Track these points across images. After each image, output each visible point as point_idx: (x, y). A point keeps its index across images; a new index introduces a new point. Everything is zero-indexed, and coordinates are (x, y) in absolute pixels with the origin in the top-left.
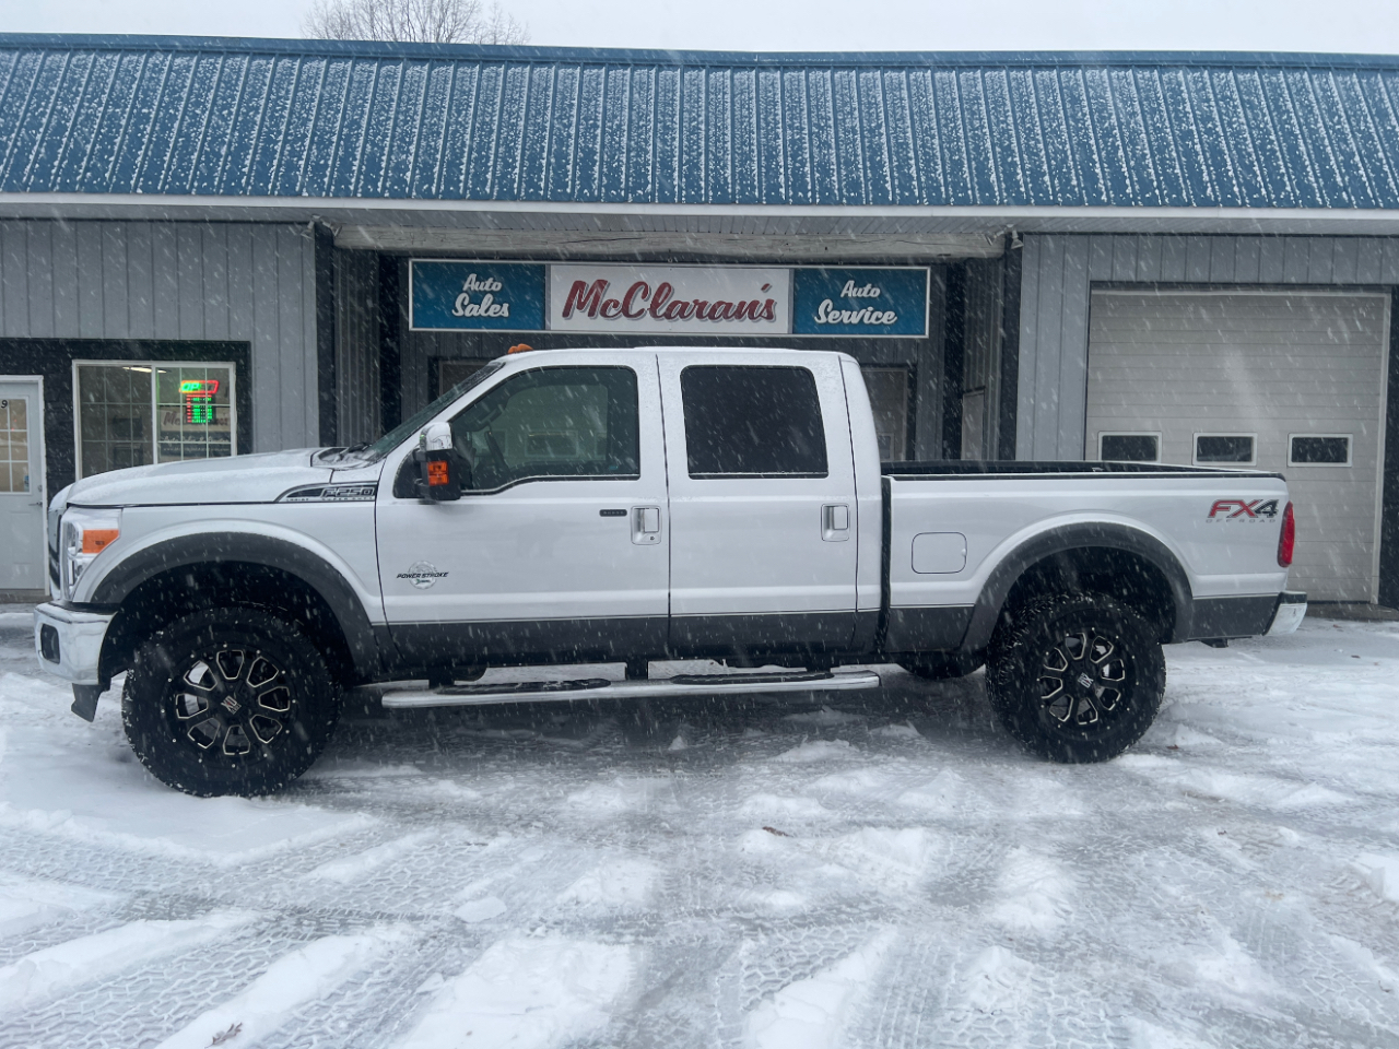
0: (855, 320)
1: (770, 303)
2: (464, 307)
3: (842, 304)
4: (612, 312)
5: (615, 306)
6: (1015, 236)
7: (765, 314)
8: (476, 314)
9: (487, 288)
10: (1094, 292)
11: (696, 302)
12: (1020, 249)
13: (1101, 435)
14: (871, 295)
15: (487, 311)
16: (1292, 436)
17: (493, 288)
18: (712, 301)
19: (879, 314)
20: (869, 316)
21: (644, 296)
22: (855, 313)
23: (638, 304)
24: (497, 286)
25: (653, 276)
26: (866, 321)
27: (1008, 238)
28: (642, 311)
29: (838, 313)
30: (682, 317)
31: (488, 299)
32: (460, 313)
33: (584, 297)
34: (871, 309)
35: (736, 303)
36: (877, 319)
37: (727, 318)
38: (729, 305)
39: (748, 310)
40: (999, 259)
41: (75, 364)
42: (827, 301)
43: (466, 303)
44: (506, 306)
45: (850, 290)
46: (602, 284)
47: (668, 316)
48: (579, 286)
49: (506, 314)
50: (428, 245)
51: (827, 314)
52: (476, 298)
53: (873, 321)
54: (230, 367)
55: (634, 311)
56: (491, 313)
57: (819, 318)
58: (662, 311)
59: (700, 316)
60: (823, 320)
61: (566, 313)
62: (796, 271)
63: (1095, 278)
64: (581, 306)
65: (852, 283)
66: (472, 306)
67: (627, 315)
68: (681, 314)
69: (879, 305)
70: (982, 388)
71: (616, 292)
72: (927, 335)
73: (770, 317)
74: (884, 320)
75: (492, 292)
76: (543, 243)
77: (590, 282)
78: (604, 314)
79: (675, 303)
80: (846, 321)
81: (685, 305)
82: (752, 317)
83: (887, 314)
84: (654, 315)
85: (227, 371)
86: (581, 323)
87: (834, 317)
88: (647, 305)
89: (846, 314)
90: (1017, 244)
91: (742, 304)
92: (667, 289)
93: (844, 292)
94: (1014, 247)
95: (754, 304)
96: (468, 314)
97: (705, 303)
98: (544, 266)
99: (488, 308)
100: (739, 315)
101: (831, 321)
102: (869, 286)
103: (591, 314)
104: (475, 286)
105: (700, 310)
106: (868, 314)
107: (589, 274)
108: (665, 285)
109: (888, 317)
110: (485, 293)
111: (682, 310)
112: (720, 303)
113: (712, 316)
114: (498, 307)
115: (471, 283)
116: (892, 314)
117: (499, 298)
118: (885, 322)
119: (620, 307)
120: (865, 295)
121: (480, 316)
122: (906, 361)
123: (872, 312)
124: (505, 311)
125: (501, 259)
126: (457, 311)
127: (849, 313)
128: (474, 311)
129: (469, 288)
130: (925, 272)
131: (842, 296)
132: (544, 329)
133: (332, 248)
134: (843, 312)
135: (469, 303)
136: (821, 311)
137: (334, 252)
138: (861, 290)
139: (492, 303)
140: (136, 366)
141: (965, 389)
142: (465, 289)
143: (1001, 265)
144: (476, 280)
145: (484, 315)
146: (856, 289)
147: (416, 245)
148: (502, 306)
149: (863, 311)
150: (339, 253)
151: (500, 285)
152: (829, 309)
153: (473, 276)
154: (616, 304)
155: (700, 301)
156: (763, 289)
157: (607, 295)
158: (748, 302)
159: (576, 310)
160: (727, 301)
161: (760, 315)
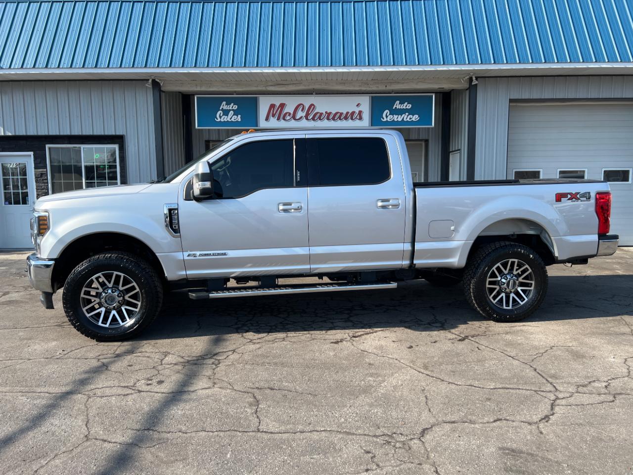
0: (400, 119)
1: (360, 112)
2: (220, 117)
3: (394, 112)
6: (474, 79)
7: (358, 117)
9: (231, 108)
10: (511, 104)
11: (326, 112)
12: (476, 85)
13: (514, 171)
14: (407, 107)
15: (231, 119)
16: (603, 170)
17: (234, 108)
18: (334, 112)
19: (411, 116)
20: (406, 117)
21: (302, 110)
22: (400, 116)
23: (300, 114)
24: (235, 107)
25: (307, 101)
26: (405, 120)
27: (471, 79)
28: (301, 117)
29: (392, 116)
30: (320, 119)
31: (232, 112)
32: (219, 120)
34: (407, 114)
35: (345, 113)
36: (410, 119)
37: (340, 119)
38: (341, 114)
39: (350, 116)
40: (467, 90)
41: (47, 146)
42: (387, 111)
43: (221, 115)
44: (239, 116)
45: (397, 105)
47: (313, 119)
48: (273, 106)
49: (240, 120)
50: (204, 89)
51: (387, 117)
52: (226, 113)
53: (408, 119)
54: (116, 147)
55: (298, 117)
56: (233, 120)
57: (383, 119)
58: (310, 117)
59: (328, 119)
60: (385, 120)
61: (267, 119)
62: (372, 97)
63: (512, 98)
64: (273, 116)
65: (398, 102)
66: (224, 117)
67: (295, 119)
69: (411, 112)
70: (459, 150)
71: (290, 109)
72: (433, 126)
73: (361, 118)
75: (233, 110)
76: (255, 87)
77: (278, 105)
78: (284, 119)
80: (395, 120)
81: (321, 114)
82: (352, 119)
83: (415, 116)
84: (307, 119)
86: (273, 123)
87: (390, 118)
88: (304, 114)
89: (396, 117)
90: (475, 82)
91: (347, 113)
93: (395, 106)
94: (473, 84)
95: (353, 113)
96: (222, 120)
97: (331, 113)
98: (256, 97)
99: (231, 117)
100: (346, 118)
101: (389, 120)
102: (406, 103)
103: (278, 119)
104: (225, 107)
105: (329, 116)
106: (406, 116)
107: (277, 100)
108: (312, 105)
109: (415, 118)
110: (230, 110)
111: (319, 117)
112: (337, 113)
113: (333, 119)
114: (236, 117)
115: (224, 106)
116: (417, 116)
117: (236, 113)
118: (414, 120)
120: (404, 107)
121: (228, 121)
122: (424, 138)
123: (408, 116)
124: (239, 118)
125: (237, 94)
126: (217, 119)
127: (397, 116)
128: (225, 119)
129: (223, 108)
130: (432, 96)
131: (394, 108)
132: (257, 126)
133: (160, 91)
134: (394, 116)
135: (223, 115)
136: (384, 116)
137: (162, 93)
138: (402, 105)
139: (233, 115)
140: (74, 147)
141: (451, 150)
142: (221, 109)
143: (468, 92)
144: (226, 105)
145: (230, 120)
146: (400, 105)
147: (198, 89)
148: (237, 116)
149: (403, 115)
150: (164, 94)
151: (237, 106)
152: (388, 115)
153: (224, 103)
154: (290, 114)
155: (328, 112)
156: (357, 106)
157: (286, 110)
158: (350, 112)
159: (271, 117)
160: (340, 112)
161: (356, 118)
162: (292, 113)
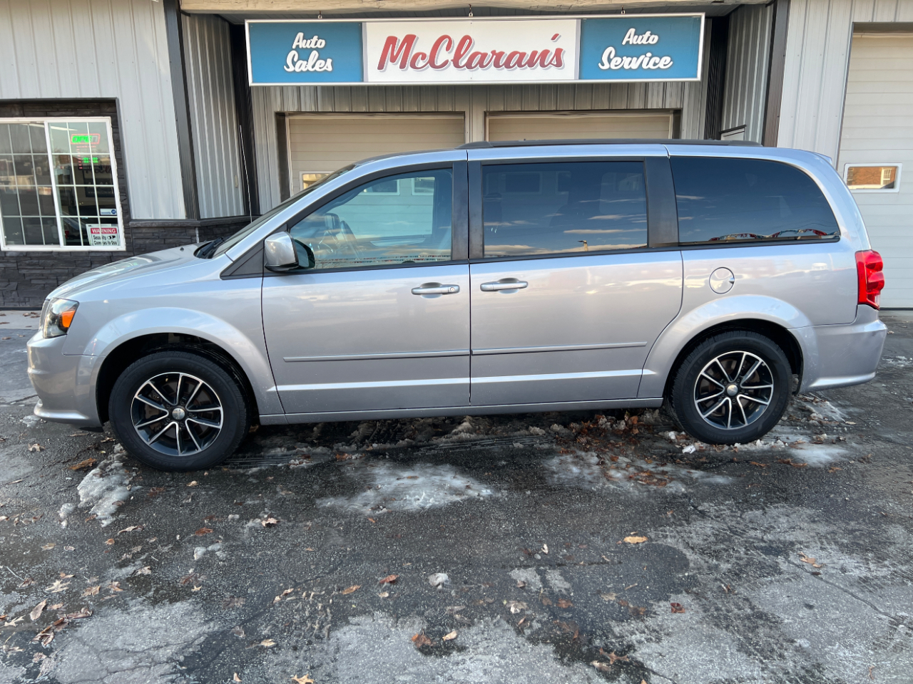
0: (635, 66)
1: (559, 52)
2: (294, 63)
3: (625, 51)
4: (420, 63)
5: (424, 58)
7: (555, 62)
8: (304, 70)
9: (313, 45)
10: (855, 35)
11: (494, 52)
13: (847, 166)
14: (650, 41)
15: (313, 67)
17: (318, 46)
18: (508, 53)
19: (656, 59)
20: (647, 61)
21: (448, 49)
22: (635, 59)
23: (444, 55)
24: (322, 44)
25: (456, 29)
26: (644, 66)
28: (446, 63)
29: (619, 60)
30: (482, 66)
31: (315, 54)
32: (291, 69)
33: (397, 50)
34: (649, 55)
35: (529, 53)
36: (655, 64)
37: (520, 66)
38: (523, 55)
40: (767, 5)
42: (610, 49)
43: (295, 59)
44: (329, 61)
45: (631, 37)
46: (410, 39)
47: (469, 65)
48: (391, 41)
49: (330, 69)
50: (260, 7)
51: (609, 60)
52: (304, 54)
53: (651, 66)
54: (107, 120)
55: (439, 62)
56: (317, 68)
57: (603, 65)
58: (463, 62)
59: (497, 65)
60: (606, 66)
61: (381, 66)
62: (582, 19)
63: (857, 20)
64: (393, 59)
65: (632, 31)
66: (300, 62)
67: (433, 66)
68: (481, 64)
69: (656, 51)
70: (743, 127)
71: (423, 46)
72: (699, 78)
73: (559, 64)
74: (661, 66)
75: (317, 49)
77: (401, 38)
78: (413, 66)
79: (475, 55)
80: (626, 67)
81: (484, 55)
82: (543, 65)
83: (664, 59)
84: (456, 65)
85: (105, 123)
86: (394, 76)
87: (616, 63)
88: (451, 56)
89: (627, 60)
91: (534, 53)
92: (468, 40)
93: (626, 39)
95: (545, 53)
96: (297, 70)
97: (502, 54)
98: (361, 23)
99: (315, 64)
100: (531, 64)
101: (613, 67)
102: (648, 33)
103: (403, 66)
104: (302, 44)
105: (498, 60)
106: (647, 59)
107: (400, 29)
108: (467, 37)
109: (665, 62)
110: (312, 49)
111: (480, 61)
112: (513, 54)
113: (507, 65)
114: (323, 62)
115: (300, 41)
116: (668, 59)
117: (323, 55)
118: (662, 67)
119: (427, 59)
120: (644, 42)
121: (308, 70)
122: (674, 106)
123: (651, 58)
124: (328, 66)
125: (323, 18)
126: (288, 67)
127: (630, 59)
128: (302, 66)
129: (298, 46)
130: (700, 18)
131: (624, 43)
132: (363, 81)
133: (180, 13)
134: (624, 58)
135: (298, 60)
136: (605, 59)
137: (183, 16)
138: (641, 37)
139: (318, 59)
140: (32, 123)
141: (724, 129)
142: (294, 47)
143: (769, 10)
144: (304, 39)
145: (311, 70)
146: (636, 37)
147: (251, 7)
148: (326, 61)
149: (643, 57)
150: (188, 17)
151: (324, 42)
152: (612, 56)
153: (301, 35)
154: (424, 56)
155: (497, 52)
156: (553, 38)
157: (416, 49)
158: (540, 51)
159: (390, 63)
160: (521, 51)
161: (550, 63)
162: (428, 54)
